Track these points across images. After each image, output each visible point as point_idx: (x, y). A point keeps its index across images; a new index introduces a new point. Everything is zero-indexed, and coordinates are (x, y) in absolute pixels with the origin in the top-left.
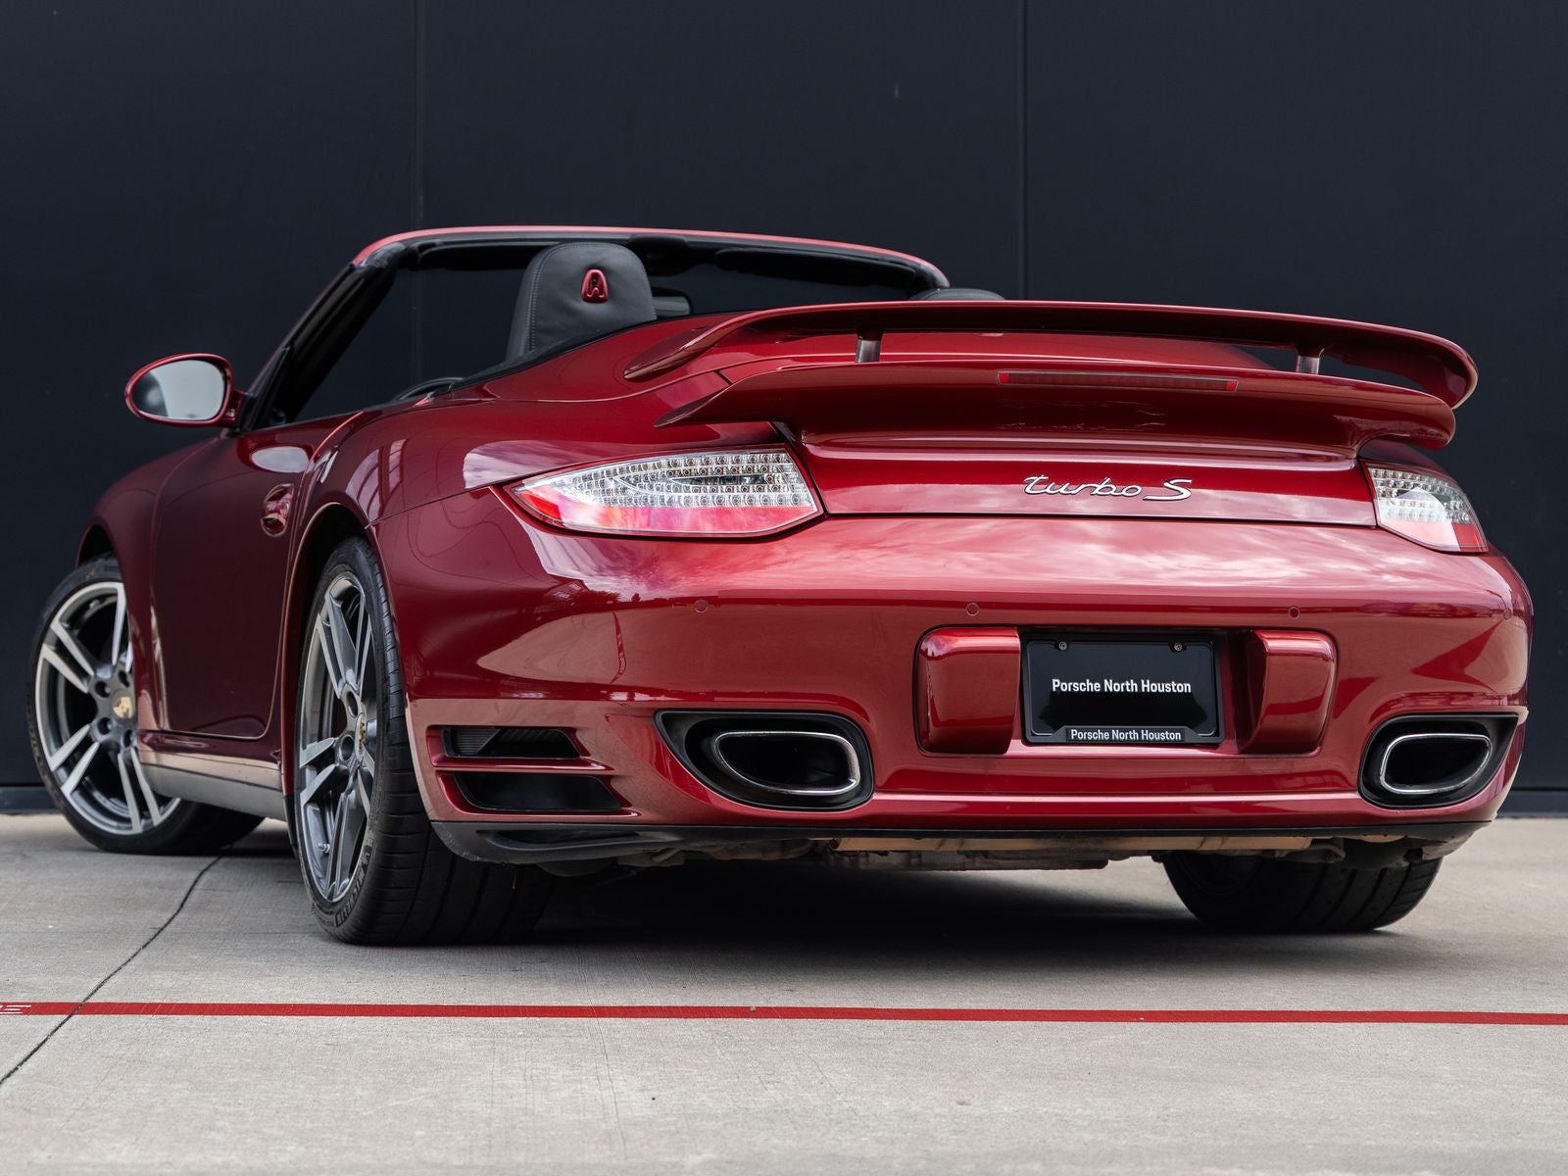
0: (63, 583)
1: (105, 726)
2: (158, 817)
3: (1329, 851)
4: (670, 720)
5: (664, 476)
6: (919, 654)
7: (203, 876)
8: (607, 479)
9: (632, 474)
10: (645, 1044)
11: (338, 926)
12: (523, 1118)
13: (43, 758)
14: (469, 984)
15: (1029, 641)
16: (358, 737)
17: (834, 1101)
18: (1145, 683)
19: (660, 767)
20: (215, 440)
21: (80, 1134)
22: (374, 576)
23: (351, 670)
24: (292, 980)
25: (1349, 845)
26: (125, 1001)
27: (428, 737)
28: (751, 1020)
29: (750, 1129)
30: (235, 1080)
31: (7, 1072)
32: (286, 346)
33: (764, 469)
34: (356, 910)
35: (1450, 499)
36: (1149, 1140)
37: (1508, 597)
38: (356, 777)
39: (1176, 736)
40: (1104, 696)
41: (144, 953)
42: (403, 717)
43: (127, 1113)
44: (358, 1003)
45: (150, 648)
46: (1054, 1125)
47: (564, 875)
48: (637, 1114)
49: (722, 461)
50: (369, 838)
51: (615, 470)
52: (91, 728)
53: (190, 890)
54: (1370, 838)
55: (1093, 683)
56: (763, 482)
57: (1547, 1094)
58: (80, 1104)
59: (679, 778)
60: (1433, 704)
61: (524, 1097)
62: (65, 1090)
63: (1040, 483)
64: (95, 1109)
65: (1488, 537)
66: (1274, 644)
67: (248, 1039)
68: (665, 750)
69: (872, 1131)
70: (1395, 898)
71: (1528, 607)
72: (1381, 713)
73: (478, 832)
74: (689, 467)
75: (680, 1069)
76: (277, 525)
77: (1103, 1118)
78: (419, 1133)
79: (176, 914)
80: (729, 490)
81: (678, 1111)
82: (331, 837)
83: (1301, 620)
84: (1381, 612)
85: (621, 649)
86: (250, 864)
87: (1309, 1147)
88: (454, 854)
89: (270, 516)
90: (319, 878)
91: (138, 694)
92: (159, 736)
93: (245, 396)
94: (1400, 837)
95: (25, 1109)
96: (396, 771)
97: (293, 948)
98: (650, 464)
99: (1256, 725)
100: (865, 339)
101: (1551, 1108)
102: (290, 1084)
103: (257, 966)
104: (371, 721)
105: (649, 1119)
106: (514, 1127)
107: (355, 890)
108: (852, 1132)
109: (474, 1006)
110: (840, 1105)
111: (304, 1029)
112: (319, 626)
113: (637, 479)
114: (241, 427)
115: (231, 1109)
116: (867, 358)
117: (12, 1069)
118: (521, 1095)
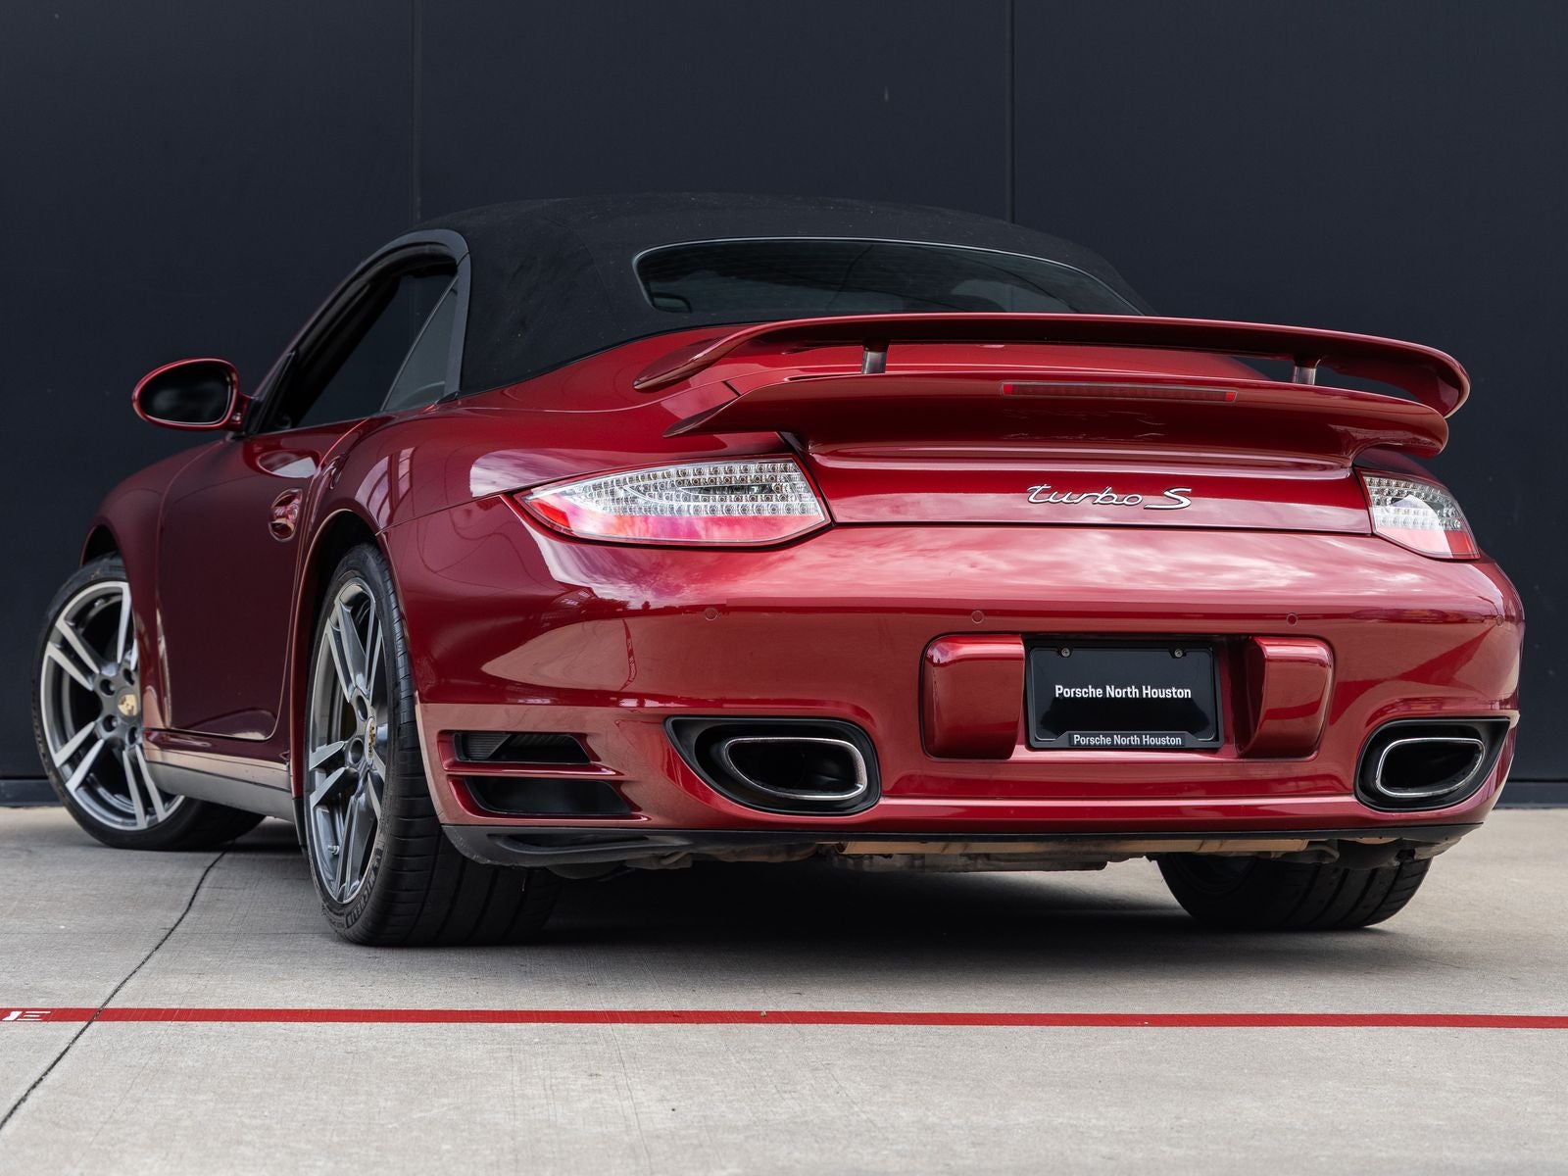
0: (68, 583)
1: (110, 724)
2: (162, 813)
3: (1324, 852)
4: (680, 727)
5: (673, 485)
6: (925, 660)
7: (209, 873)
8: (616, 488)
9: (642, 483)
10: (659, 1051)
11: (348, 927)
12: (547, 1131)
13: (48, 754)
14: (481, 987)
15: (1032, 648)
16: (368, 740)
17: (852, 1111)
18: (1147, 689)
19: (671, 774)
20: (221, 443)
21: (109, 1148)
22: (385, 582)
23: (361, 675)
24: (306, 984)
25: (1343, 846)
26: (142, 1007)
27: (438, 742)
28: (762, 1025)
29: (771, 1141)
30: (258, 1091)
31: (32, 1082)
32: (292, 351)
33: (772, 479)
34: (366, 911)
35: (1443, 507)
36: (1164, 1152)
37: (1499, 603)
38: (366, 780)
39: (1177, 741)
40: (1106, 701)
41: (157, 955)
42: (414, 722)
43: (155, 1127)
44: (373, 1009)
45: (155, 644)
46: (1070, 1137)
47: (572, 878)
48: (658, 1126)
49: (731, 471)
50: (379, 841)
51: (625, 479)
52: (96, 724)
53: (198, 888)
54: (1365, 840)
55: (1096, 689)
56: (771, 491)
57: (1550, 1102)
58: (107, 1116)
59: (689, 783)
60: (1427, 708)
61: (546, 1107)
62: (91, 1101)
63: (1044, 491)
64: (122, 1122)
65: (1480, 544)
66: (1272, 650)
67: (268, 1047)
68: (674, 754)
69: (892, 1144)
70: (1386, 896)
71: (1519, 612)
72: (1378, 717)
73: (489, 835)
74: (698, 477)
75: (696, 1078)
76: (284, 529)
77: (1117, 1129)
78: (445, 1147)
79: (185, 913)
80: (738, 500)
81: (700, 1122)
82: (341, 840)
83: (1300, 626)
84: (1371, 619)
85: (631, 653)
86: (254, 860)
87: (1323, 1159)
88: (464, 857)
89: (278, 521)
90: (329, 881)
91: (143, 692)
92: (164, 734)
93: (251, 400)
94: (1395, 839)
95: (53, 1123)
96: (405, 775)
97: (304, 949)
98: (659, 474)
99: (1255, 731)
100: (871, 350)
101: (1555, 1117)
102: (313, 1095)
103: (270, 969)
104: (381, 725)
105: (671, 1131)
106: (538, 1141)
107: (366, 892)
108: (872, 1145)
109: (488, 1011)
110: (858, 1116)
111: (323, 1036)
112: (328, 631)
113: (646, 488)
114: (247, 430)
115: (258, 1122)
116: (873, 369)
117: (37, 1079)
118: (543, 1106)
